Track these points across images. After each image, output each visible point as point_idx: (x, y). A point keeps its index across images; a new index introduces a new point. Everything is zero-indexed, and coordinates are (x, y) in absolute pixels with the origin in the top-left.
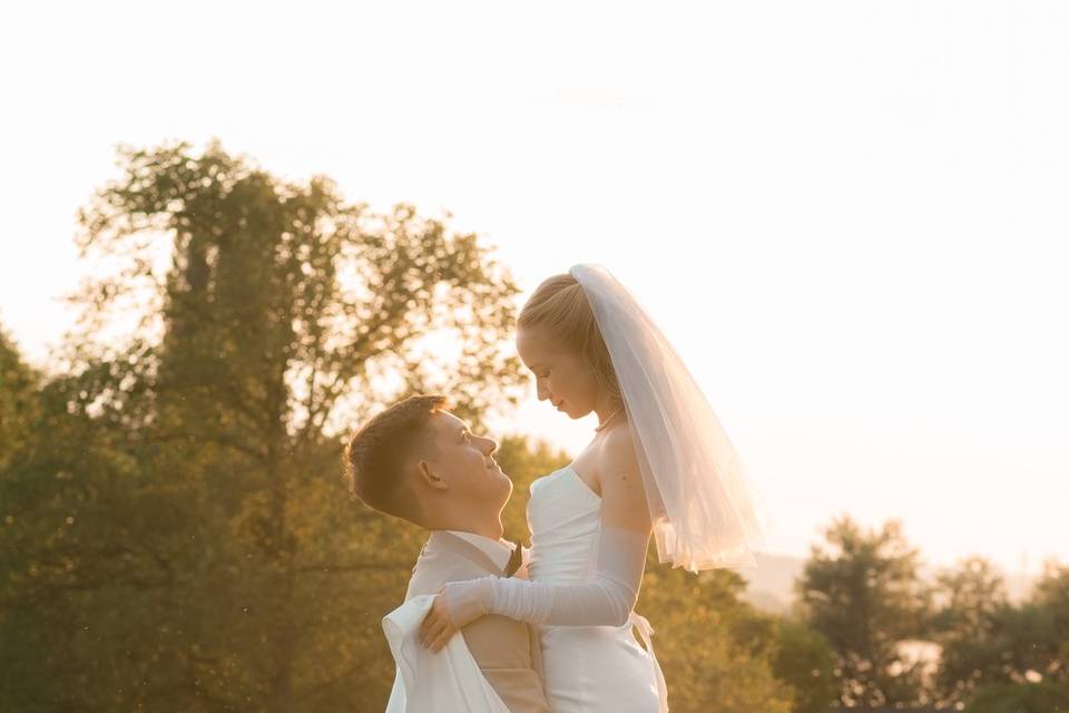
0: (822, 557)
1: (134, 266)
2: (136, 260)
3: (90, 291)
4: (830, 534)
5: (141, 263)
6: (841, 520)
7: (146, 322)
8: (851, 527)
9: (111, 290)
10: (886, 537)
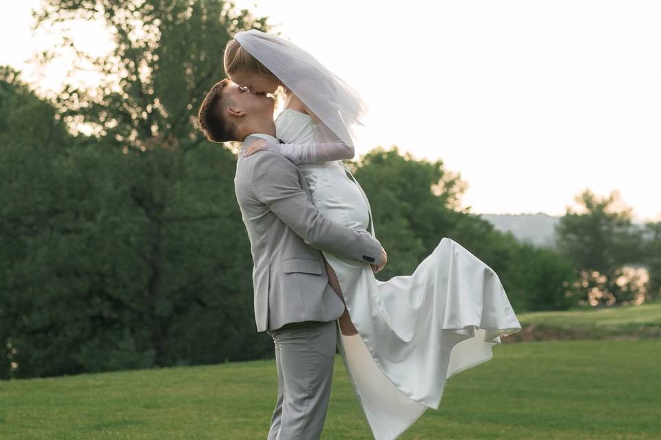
0: (572, 213)
1: (62, 41)
2: (64, 38)
3: (37, 56)
4: (577, 199)
5: (66, 39)
6: (584, 190)
7: (71, 74)
8: (590, 194)
9: (49, 55)
10: (611, 199)
